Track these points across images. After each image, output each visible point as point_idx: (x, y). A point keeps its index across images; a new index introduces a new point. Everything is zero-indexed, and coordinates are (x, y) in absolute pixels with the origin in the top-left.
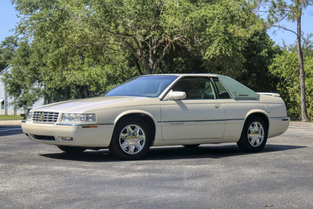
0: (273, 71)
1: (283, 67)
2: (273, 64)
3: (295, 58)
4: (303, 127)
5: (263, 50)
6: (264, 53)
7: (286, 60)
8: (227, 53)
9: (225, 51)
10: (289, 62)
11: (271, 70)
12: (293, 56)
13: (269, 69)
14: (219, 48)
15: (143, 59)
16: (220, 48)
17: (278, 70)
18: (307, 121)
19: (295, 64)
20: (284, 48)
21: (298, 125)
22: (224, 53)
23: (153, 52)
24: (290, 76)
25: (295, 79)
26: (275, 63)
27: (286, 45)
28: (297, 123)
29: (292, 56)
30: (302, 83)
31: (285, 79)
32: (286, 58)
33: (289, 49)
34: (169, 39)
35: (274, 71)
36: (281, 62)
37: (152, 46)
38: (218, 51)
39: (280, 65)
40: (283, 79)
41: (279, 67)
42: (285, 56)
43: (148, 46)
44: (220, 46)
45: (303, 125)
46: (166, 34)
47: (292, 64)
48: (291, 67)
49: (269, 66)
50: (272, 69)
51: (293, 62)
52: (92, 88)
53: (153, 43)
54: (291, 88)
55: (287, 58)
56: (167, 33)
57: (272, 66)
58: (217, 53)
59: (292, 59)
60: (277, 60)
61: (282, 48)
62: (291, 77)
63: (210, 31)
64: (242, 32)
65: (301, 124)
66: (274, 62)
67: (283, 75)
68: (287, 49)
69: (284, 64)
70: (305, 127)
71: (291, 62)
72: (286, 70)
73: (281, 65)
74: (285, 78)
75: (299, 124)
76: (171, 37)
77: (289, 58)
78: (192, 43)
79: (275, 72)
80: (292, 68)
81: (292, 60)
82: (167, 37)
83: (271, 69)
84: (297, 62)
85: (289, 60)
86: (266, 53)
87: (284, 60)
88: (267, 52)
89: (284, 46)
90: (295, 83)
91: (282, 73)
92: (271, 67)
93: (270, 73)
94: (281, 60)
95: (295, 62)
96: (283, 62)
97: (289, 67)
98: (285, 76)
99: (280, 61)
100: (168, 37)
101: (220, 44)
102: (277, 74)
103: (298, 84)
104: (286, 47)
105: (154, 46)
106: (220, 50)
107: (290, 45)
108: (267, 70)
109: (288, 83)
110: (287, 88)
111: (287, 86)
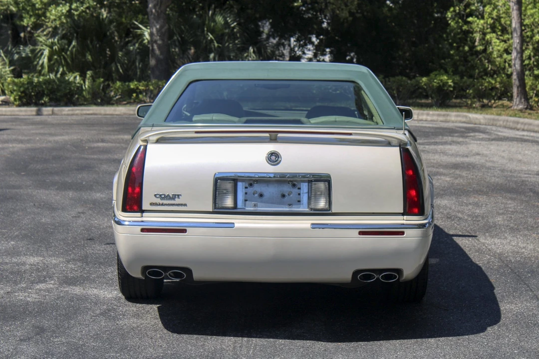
4: (523, 130)
18: (526, 109)
21: (511, 124)
28: (507, 121)
30: (515, 17)
45: (522, 127)
52: (25, 20)
54: (478, 21)
65: (518, 123)
70: (528, 131)
75: (514, 122)
103: (496, 10)
109: (473, 8)
110: (470, 19)
111: (471, 14)
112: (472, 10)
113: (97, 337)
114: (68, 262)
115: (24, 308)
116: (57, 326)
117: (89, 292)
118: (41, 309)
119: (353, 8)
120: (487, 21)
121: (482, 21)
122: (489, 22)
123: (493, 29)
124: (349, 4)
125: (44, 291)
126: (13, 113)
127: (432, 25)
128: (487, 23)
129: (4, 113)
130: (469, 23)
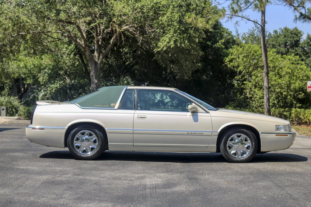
0: (229, 64)
1: (240, 60)
2: (229, 56)
3: (253, 49)
5: (220, 41)
6: (220, 44)
7: (243, 52)
8: (183, 45)
9: (181, 43)
10: (247, 55)
11: (227, 63)
12: (252, 48)
13: (226, 62)
14: (173, 39)
15: (87, 50)
16: (175, 40)
17: (234, 63)
19: (253, 57)
20: (237, 37)
22: (179, 45)
23: (99, 42)
24: (248, 69)
25: (253, 73)
26: (232, 55)
27: (239, 34)
29: (250, 48)
30: (266, 80)
31: (243, 73)
32: (243, 49)
33: (242, 38)
34: (117, 29)
35: (231, 64)
36: (238, 55)
37: (97, 35)
38: (172, 43)
39: (237, 58)
40: (240, 72)
41: (236, 59)
42: (243, 47)
43: (94, 35)
44: (175, 37)
46: (114, 22)
47: (250, 57)
48: (248, 60)
49: (225, 58)
50: (229, 61)
51: (251, 54)
53: (98, 32)
54: (248, 83)
55: (245, 50)
56: (116, 22)
57: (229, 59)
58: (172, 45)
59: (250, 51)
60: (234, 52)
61: (235, 37)
62: (249, 71)
63: (163, 20)
64: (201, 23)
66: (230, 54)
67: (240, 68)
68: (240, 38)
69: (241, 57)
71: (249, 54)
72: (244, 62)
73: (239, 57)
74: (242, 71)
76: (120, 25)
77: (247, 50)
78: (143, 32)
79: (232, 66)
80: (250, 61)
81: (250, 53)
82: (115, 26)
83: (227, 61)
84: (255, 54)
85: (247, 52)
86: (222, 44)
87: (242, 52)
88: (224, 43)
89: (237, 34)
90: (253, 77)
91: (238, 67)
92: (227, 59)
93: (226, 66)
94: (239, 52)
95: (253, 54)
96: (241, 54)
97: (247, 60)
98: (242, 70)
99: (237, 53)
100: (117, 26)
101: (175, 34)
102: (234, 67)
103: (257, 78)
104: (239, 36)
105: (100, 35)
106: (175, 42)
107: (243, 34)
108: (222, 62)
109: (246, 77)
110: (245, 82)
111: (245, 80)
112: (245, 78)
113: (94, 190)
114: (74, 169)
115: (61, 182)
116: (77, 187)
117: (87, 178)
118: (68, 182)
119: (190, 75)
120: (253, 83)
121: (251, 83)
122: (254, 84)
123: (256, 87)
124: (187, 73)
125: (68, 177)
126: (25, 123)
127: (226, 86)
128: (253, 84)
129: (21, 123)
130: (244, 84)
